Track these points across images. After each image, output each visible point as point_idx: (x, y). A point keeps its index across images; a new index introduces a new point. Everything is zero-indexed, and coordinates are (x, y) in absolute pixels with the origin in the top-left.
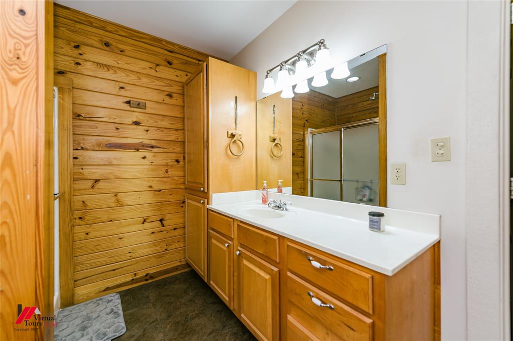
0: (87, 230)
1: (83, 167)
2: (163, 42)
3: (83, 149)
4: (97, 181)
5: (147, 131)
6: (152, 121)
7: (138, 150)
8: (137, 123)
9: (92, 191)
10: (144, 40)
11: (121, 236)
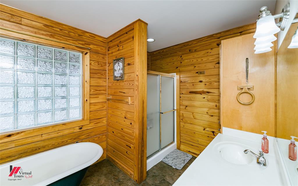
0: (184, 125)
1: (183, 101)
2: (214, 36)
3: (182, 94)
4: (186, 106)
5: (206, 84)
6: (208, 79)
7: (201, 94)
8: (201, 82)
9: (185, 110)
10: (204, 41)
11: (195, 132)
